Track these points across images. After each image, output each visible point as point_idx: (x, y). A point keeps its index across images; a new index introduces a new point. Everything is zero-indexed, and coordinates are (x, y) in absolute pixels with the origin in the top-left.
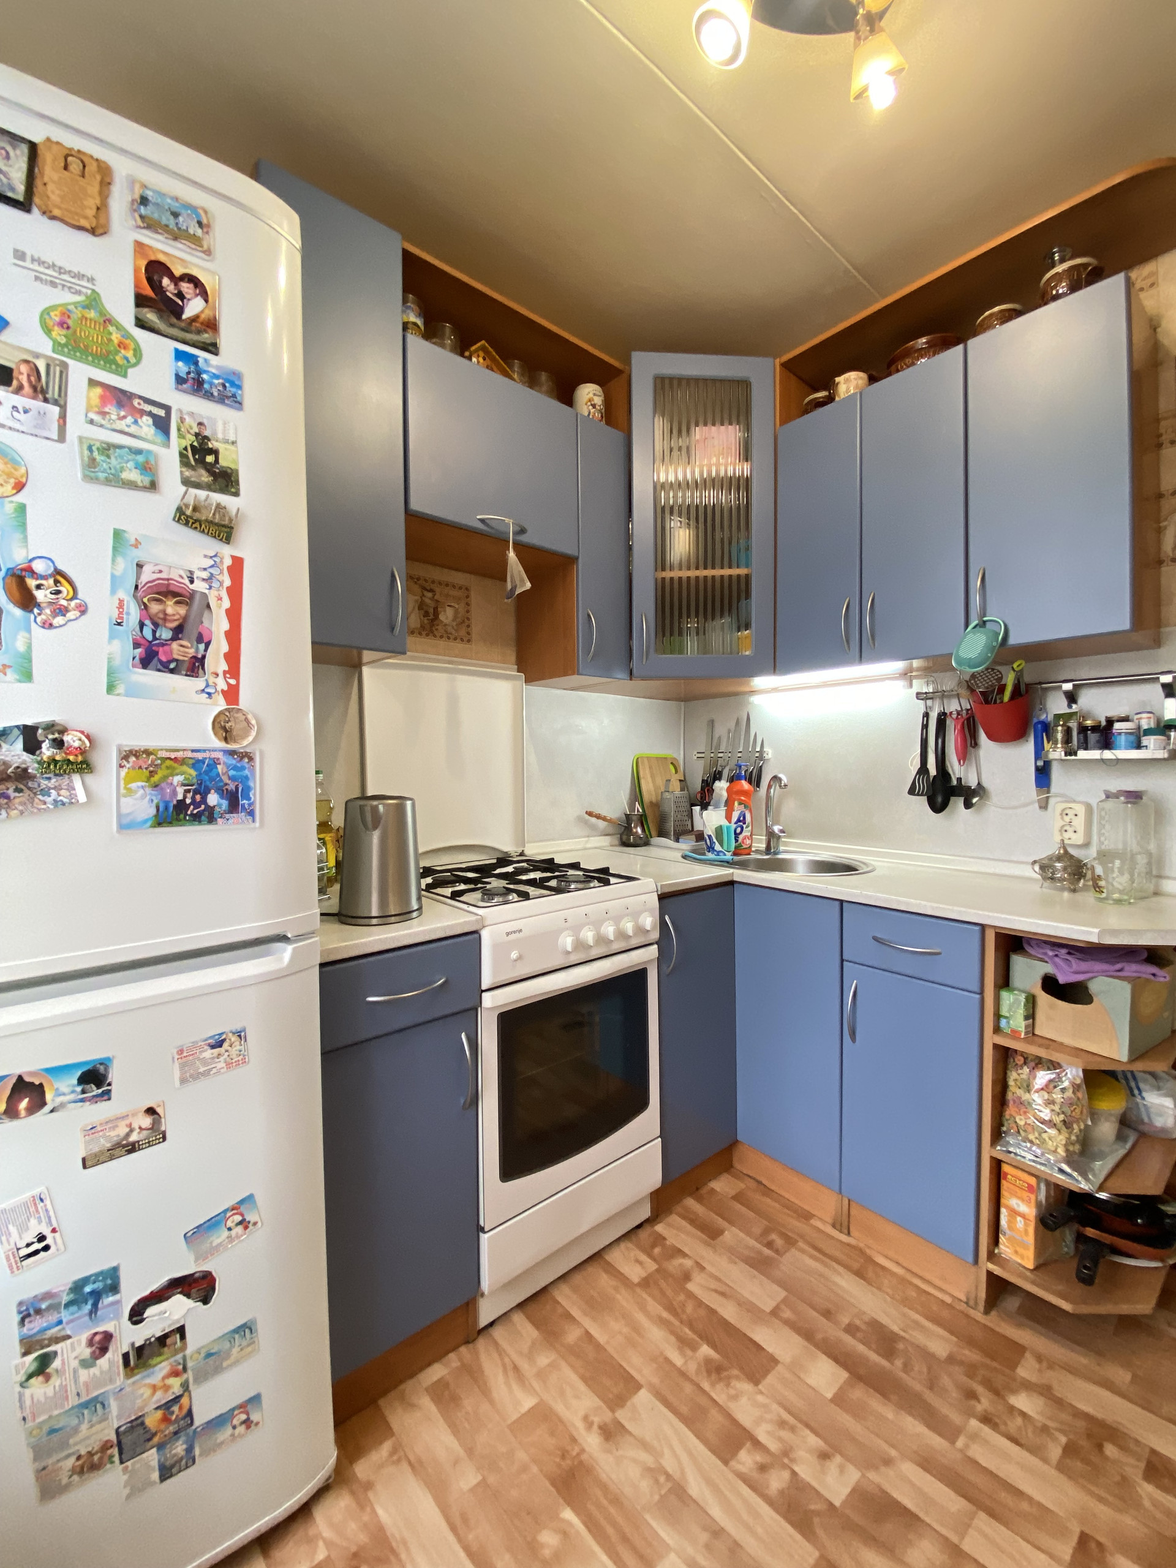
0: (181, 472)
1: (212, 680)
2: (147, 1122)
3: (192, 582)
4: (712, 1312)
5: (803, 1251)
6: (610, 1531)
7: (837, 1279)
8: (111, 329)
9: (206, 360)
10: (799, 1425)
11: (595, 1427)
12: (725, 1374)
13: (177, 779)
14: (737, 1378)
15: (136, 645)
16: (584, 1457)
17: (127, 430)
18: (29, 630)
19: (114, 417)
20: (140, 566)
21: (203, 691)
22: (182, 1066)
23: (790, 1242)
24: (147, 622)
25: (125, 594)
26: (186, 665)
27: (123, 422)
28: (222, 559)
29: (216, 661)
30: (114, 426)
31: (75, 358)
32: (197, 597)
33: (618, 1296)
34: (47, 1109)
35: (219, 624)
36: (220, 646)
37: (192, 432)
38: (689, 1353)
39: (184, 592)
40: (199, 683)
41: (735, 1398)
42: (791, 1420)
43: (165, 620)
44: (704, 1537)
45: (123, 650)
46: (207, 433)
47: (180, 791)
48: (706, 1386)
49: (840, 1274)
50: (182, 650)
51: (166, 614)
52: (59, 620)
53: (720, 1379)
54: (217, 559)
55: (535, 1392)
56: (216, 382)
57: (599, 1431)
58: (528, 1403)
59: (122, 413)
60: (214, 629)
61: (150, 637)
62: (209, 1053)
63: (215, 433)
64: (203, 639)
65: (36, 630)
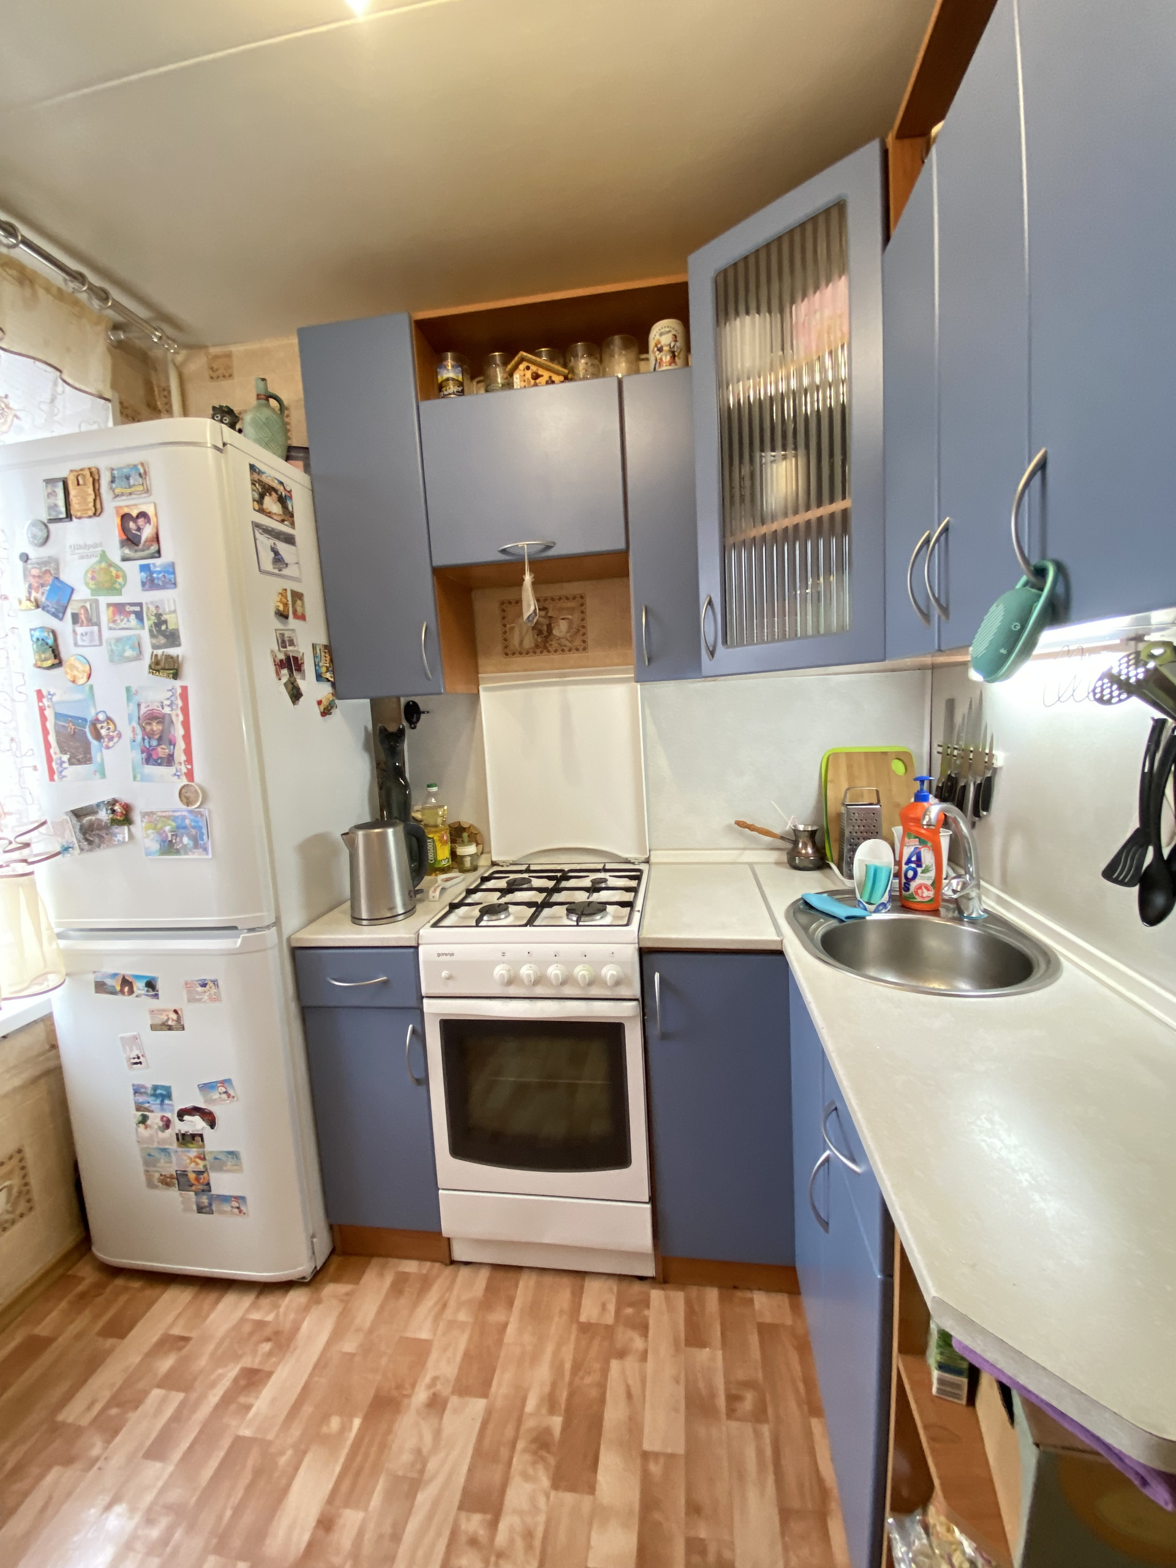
0: (151, 642)
1: (178, 767)
2: (175, 1016)
3: (163, 708)
4: (602, 1400)
5: (758, 1435)
6: (359, 1459)
7: (752, 1495)
8: (112, 569)
9: (154, 564)
10: (538, 1552)
11: (432, 1391)
12: (544, 1454)
13: (167, 828)
14: (546, 1468)
15: (142, 752)
16: (406, 1401)
17: (126, 626)
18: (102, 752)
19: (119, 621)
20: (139, 705)
21: (175, 775)
22: (189, 992)
23: (759, 1415)
24: (146, 737)
25: (135, 724)
26: (165, 760)
27: (123, 623)
28: (176, 690)
29: (179, 756)
30: (121, 627)
31: (100, 595)
32: (167, 718)
33: (556, 1319)
34: (135, 995)
35: (179, 731)
36: (181, 745)
37: (153, 614)
38: (544, 1411)
39: (160, 716)
40: (172, 770)
41: (526, 1477)
42: (537, 1543)
43: (153, 734)
44: (387, 1529)
45: (138, 756)
46: (160, 611)
47: (169, 835)
48: (520, 1445)
49: (762, 1494)
50: (162, 751)
51: (153, 731)
52: (111, 744)
53: (535, 1453)
54: (173, 691)
55: (434, 1332)
56: (160, 576)
57: (431, 1396)
58: (424, 1335)
59: (122, 617)
60: (176, 735)
61: (148, 746)
62: (200, 989)
63: (164, 610)
64: (172, 743)
65: (104, 750)
